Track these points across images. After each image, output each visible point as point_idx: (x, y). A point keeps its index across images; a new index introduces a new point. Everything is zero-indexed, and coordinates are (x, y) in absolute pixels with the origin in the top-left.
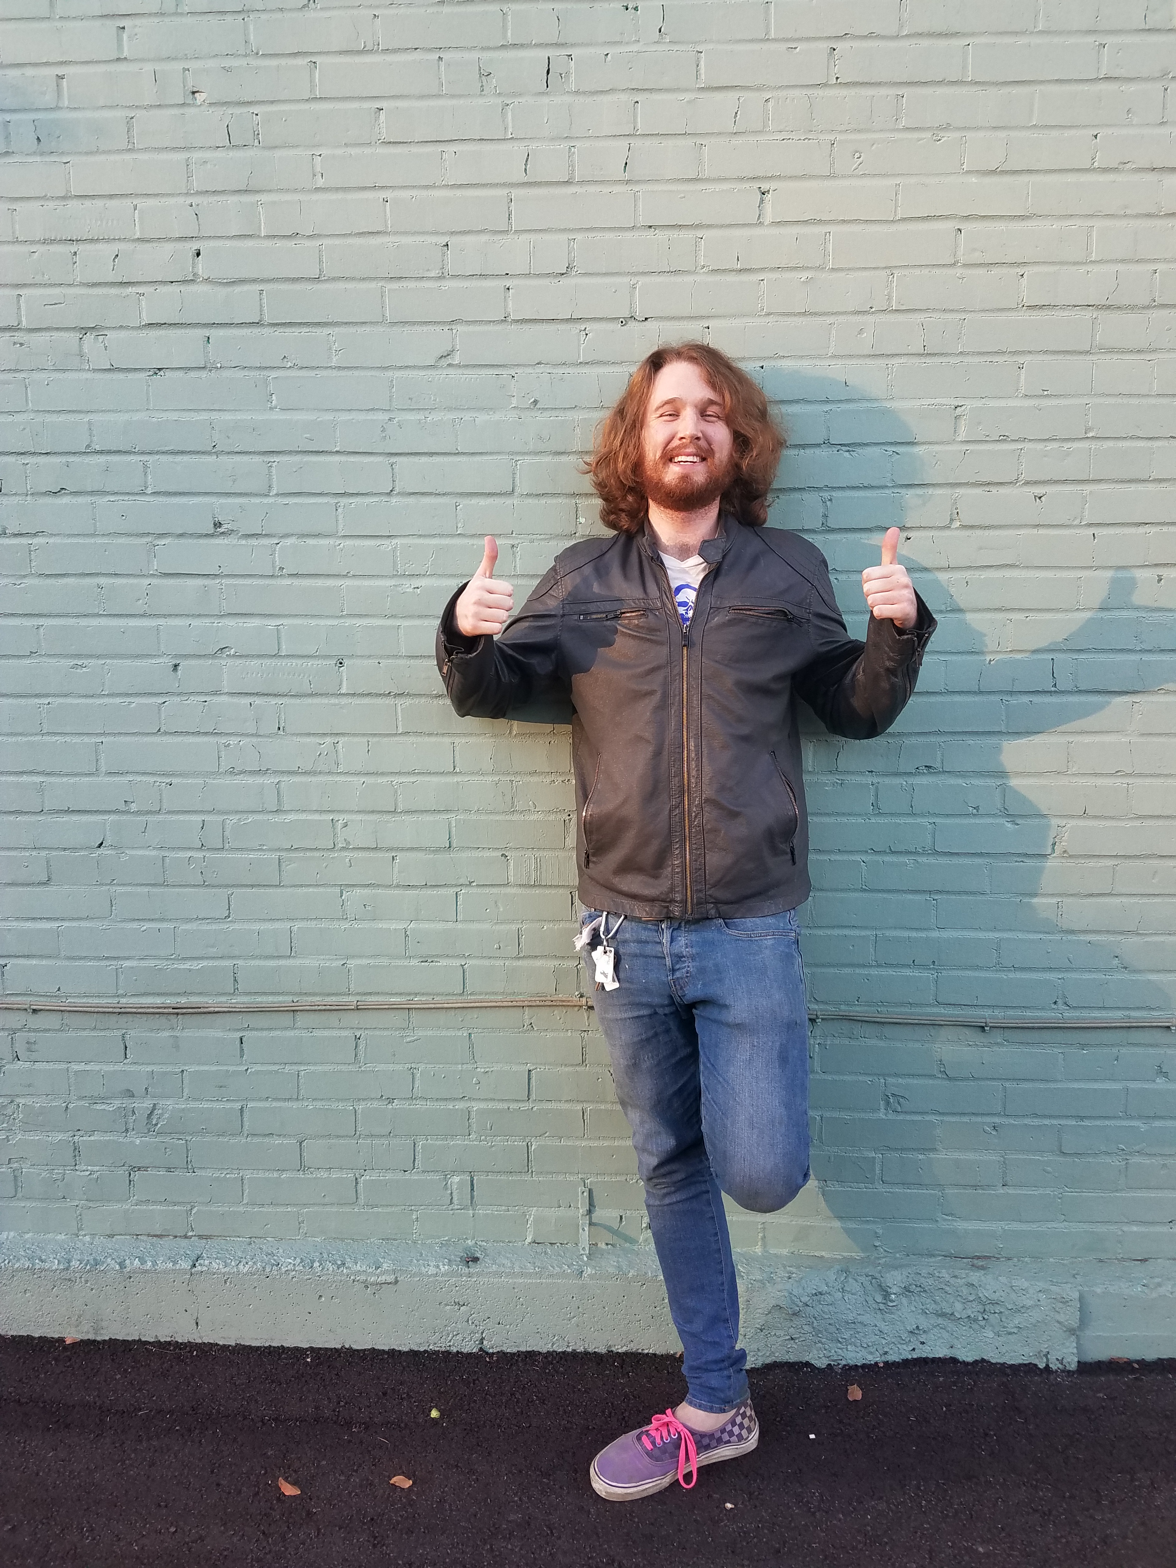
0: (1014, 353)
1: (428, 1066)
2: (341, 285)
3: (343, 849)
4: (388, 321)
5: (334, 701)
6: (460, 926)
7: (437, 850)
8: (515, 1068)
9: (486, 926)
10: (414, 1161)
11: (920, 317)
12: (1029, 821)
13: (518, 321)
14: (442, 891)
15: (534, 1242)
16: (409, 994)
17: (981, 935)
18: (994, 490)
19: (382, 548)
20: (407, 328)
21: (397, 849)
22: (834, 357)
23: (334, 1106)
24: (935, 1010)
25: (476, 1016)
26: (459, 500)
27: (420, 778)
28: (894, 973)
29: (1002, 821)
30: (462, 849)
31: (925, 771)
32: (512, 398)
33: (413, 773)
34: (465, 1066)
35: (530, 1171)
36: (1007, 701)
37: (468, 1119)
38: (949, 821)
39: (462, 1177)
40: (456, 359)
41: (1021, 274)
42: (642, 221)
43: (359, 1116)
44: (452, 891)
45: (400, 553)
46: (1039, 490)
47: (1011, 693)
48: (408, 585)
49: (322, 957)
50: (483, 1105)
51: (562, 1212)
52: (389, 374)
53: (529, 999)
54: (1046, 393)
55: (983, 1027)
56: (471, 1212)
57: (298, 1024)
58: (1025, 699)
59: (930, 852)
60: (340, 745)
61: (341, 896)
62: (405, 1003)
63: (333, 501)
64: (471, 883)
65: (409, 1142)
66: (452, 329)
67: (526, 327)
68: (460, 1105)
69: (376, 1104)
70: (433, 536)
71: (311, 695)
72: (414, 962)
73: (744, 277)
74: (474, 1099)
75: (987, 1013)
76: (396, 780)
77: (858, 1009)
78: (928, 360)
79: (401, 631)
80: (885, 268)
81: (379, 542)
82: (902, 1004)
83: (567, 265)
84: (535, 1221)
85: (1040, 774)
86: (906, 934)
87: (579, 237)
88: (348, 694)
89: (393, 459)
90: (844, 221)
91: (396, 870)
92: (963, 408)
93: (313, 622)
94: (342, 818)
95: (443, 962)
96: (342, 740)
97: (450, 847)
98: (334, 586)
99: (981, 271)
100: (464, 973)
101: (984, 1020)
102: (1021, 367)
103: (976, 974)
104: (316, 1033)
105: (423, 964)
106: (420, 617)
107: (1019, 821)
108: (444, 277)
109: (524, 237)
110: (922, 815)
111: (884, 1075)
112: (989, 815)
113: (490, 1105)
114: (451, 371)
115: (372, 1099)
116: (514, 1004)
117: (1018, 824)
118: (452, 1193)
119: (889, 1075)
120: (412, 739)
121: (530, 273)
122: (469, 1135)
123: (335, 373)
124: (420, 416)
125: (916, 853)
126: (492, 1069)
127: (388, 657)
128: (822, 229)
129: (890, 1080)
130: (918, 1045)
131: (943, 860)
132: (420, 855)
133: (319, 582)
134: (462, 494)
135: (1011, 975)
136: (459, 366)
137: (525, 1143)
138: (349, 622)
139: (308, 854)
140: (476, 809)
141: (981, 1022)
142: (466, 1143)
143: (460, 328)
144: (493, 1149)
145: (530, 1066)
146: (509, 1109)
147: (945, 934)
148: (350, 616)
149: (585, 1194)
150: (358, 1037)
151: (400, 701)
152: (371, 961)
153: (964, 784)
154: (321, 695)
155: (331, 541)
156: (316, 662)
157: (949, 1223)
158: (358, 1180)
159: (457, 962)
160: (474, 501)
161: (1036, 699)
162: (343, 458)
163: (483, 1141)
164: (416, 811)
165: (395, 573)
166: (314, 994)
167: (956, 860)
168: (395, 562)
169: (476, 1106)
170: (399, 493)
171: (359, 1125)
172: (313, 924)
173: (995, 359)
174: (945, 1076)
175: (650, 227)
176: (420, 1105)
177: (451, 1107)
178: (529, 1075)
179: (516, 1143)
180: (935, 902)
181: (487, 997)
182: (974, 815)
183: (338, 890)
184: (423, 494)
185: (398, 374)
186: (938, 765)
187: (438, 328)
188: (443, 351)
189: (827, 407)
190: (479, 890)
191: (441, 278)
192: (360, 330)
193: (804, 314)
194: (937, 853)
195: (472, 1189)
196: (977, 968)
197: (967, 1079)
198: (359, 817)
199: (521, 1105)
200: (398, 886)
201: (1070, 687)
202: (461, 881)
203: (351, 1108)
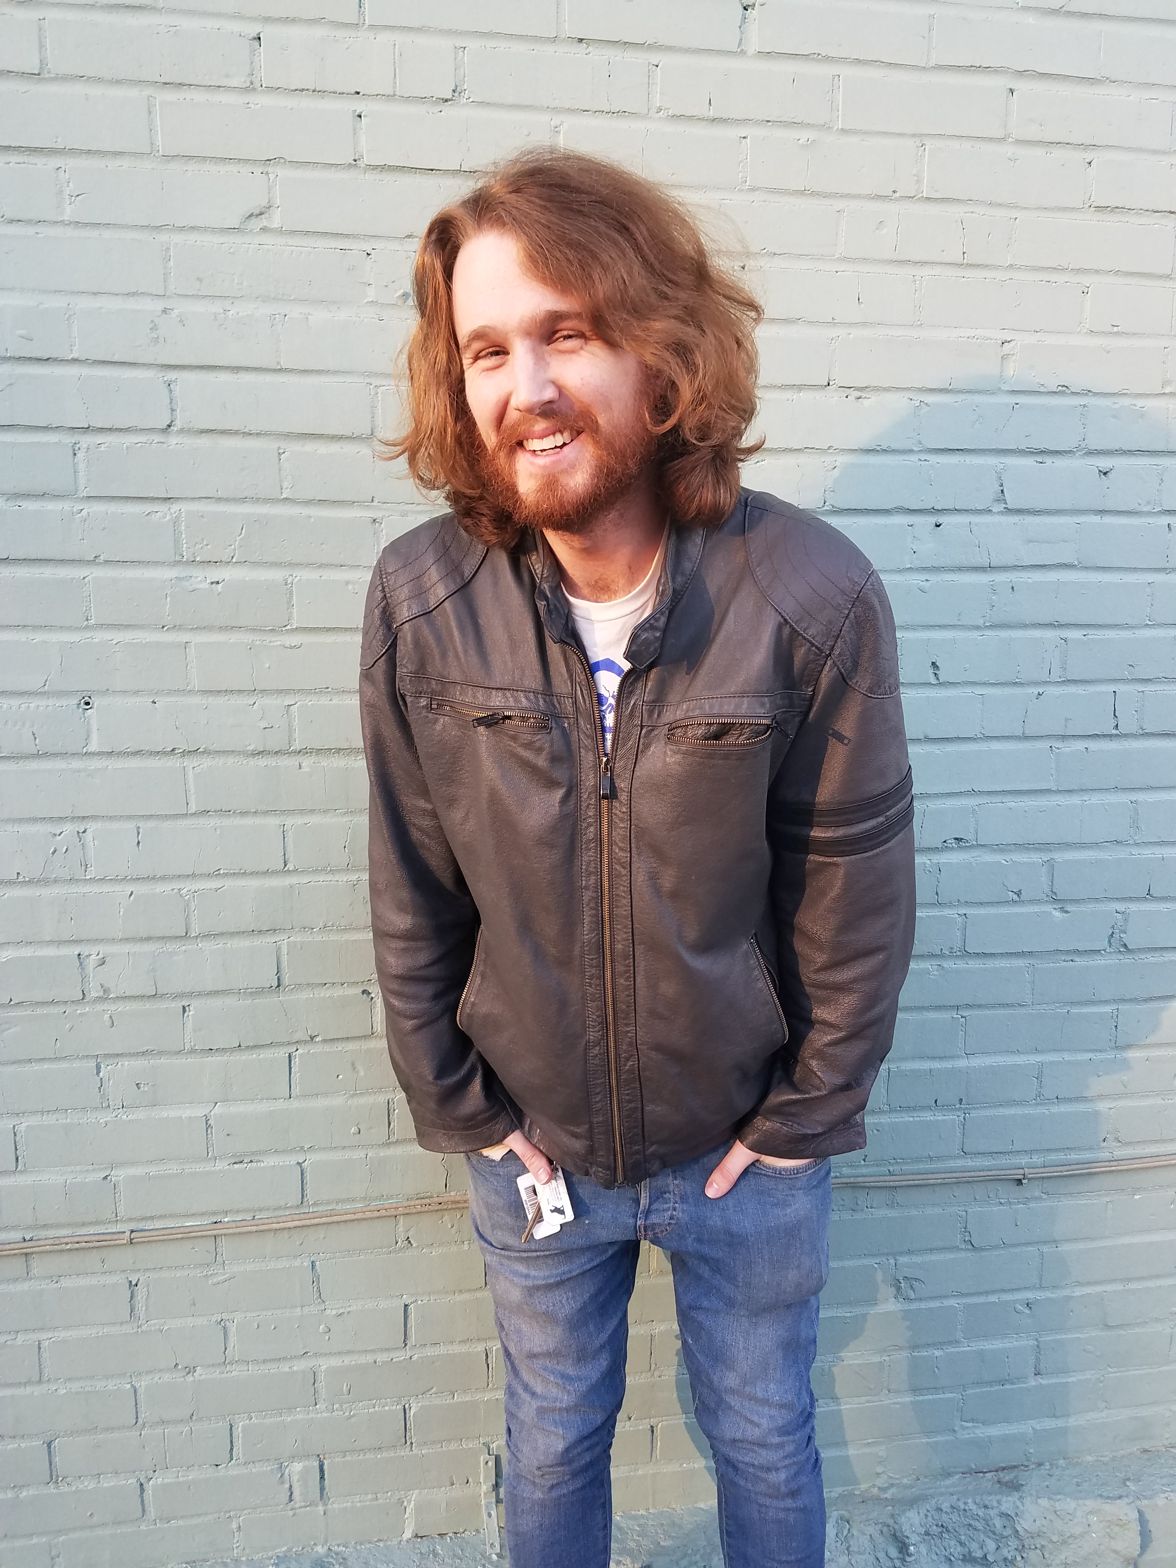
0: (1078, 271)
1: (249, 1315)
2: (79, 89)
3: (99, 999)
4: (161, 153)
5: (76, 764)
6: (295, 1104)
7: (259, 992)
8: (384, 1304)
9: (337, 1101)
10: (232, 1449)
11: (958, 211)
12: (1082, 908)
13: (375, 167)
14: (266, 1054)
15: (417, 1536)
16: (214, 1213)
17: (1020, 1060)
18: (1048, 460)
19: (155, 518)
20: (192, 166)
21: (191, 995)
22: (844, 259)
23: (100, 1385)
24: (960, 1163)
25: (322, 1236)
26: (283, 445)
27: (229, 883)
28: (911, 1119)
29: (1048, 908)
30: (299, 986)
31: (954, 845)
32: (368, 288)
33: (216, 874)
34: (306, 1310)
35: (408, 1443)
36: (1058, 748)
37: (314, 1384)
38: (982, 911)
39: (307, 1463)
40: (276, 220)
41: (1088, 161)
42: (569, 30)
43: (142, 1398)
44: (281, 1053)
45: (187, 527)
46: (1104, 463)
47: (1064, 737)
48: (201, 578)
49: (69, 1169)
50: (335, 1362)
51: (457, 1492)
52: (164, 237)
53: (406, 1204)
54: (1115, 329)
55: (1020, 1180)
56: (321, 1509)
57: (35, 1271)
58: (1080, 745)
59: (958, 953)
60: (89, 836)
61: (98, 1073)
62: (208, 1227)
63: (68, 439)
64: (312, 1038)
65: (223, 1425)
66: (267, 173)
67: (388, 177)
68: (299, 1366)
69: (167, 1377)
70: (244, 500)
71: (37, 756)
72: (221, 1165)
73: (718, 131)
74: (321, 1354)
75: (1024, 1160)
76: (188, 887)
77: (864, 1171)
78: (969, 273)
79: (192, 651)
80: (914, 135)
81: (148, 507)
82: (918, 1160)
83: (453, 88)
84: (418, 1509)
85: (1095, 845)
86: (926, 1065)
87: (473, 44)
88: (100, 754)
89: (172, 375)
90: (858, 61)
91: (190, 1024)
92: (1012, 344)
93: (39, 637)
94: (94, 952)
95: (270, 1161)
96: (93, 827)
97: (279, 986)
98: (73, 579)
99: (1039, 152)
100: (302, 1174)
101: (1021, 1171)
102: (1086, 291)
103: (1012, 1111)
104: (65, 1283)
105: (235, 1165)
106: (222, 629)
107: (1069, 908)
108: (254, 89)
109: (385, 37)
110: (950, 905)
111: (894, 1255)
112: (1032, 902)
113: (347, 1360)
114: (267, 239)
115: (161, 1371)
116: (383, 1213)
117: (1067, 912)
118: (291, 1486)
119: (901, 1254)
120: (212, 822)
121: (394, 95)
122: (316, 1404)
123: (70, 232)
124: (216, 307)
125: (941, 956)
126: (349, 1309)
127: (170, 692)
128: (827, 70)
129: (904, 1260)
130: (938, 1210)
131: (974, 964)
132: (230, 1001)
133: (48, 572)
134: (288, 436)
135: (1055, 1109)
136: (280, 232)
137: (400, 1407)
138: (100, 636)
139: (39, 1011)
140: (321, 925)
141: (1018, 1174)
142: (310, 1416)
143: (282, 172)
144: (353, 1420)
145: (406, 1299)
146: (375, 1362)
147: (976, 1062)
148: (101, 626)
149: (490, 1464)
150: (134, 1283)
151: (189, 763)
152: (153, 1170)
153: (1003, 862)
154: (55, 755)
155: (65, 506)
156: (42, 702)
157: (970, 1431)
158: (145, 1486)
159: (291, 1160)
160: (309, 447)
161: (1093, 745)
162: (85, 371)
163: (337, 1410)
164: (222, 934)
165: (178, 558)
166: (58, 1226)
167: (991, 964)
168: (177, 542)
169: (324, 1364)
170: (181, 431)
171: (142, 1408)
172: (49, 1120)
173: (1053, 277)
174: (970, 1247)
175: (581, 40)
176: (236, 1372)
177: (287, 1369)
178: (405, 1311)
179: (387, 1408)
180: (963, 1019)
181: (339, 1207)
182: (1015, 902)
183: (92, 1064)
184: (224, 432)
185: (178, 238)
186: (969, 836)
187: (245, 169)
188: (254, 205)
189: (833, 332)
190: (327, 1048)
191: (250, 89)
192: (112, 164)
193: (802, 193)
194: (966, 954)
195: (322, 1478)
196: (1015, 1103)
197: (996, 1247)
198: (126, 948)
199: (392, 1355)
200: (193, 1051)
201: (1134, 729)
202: (297, 1036)
203: (129, 1386)
